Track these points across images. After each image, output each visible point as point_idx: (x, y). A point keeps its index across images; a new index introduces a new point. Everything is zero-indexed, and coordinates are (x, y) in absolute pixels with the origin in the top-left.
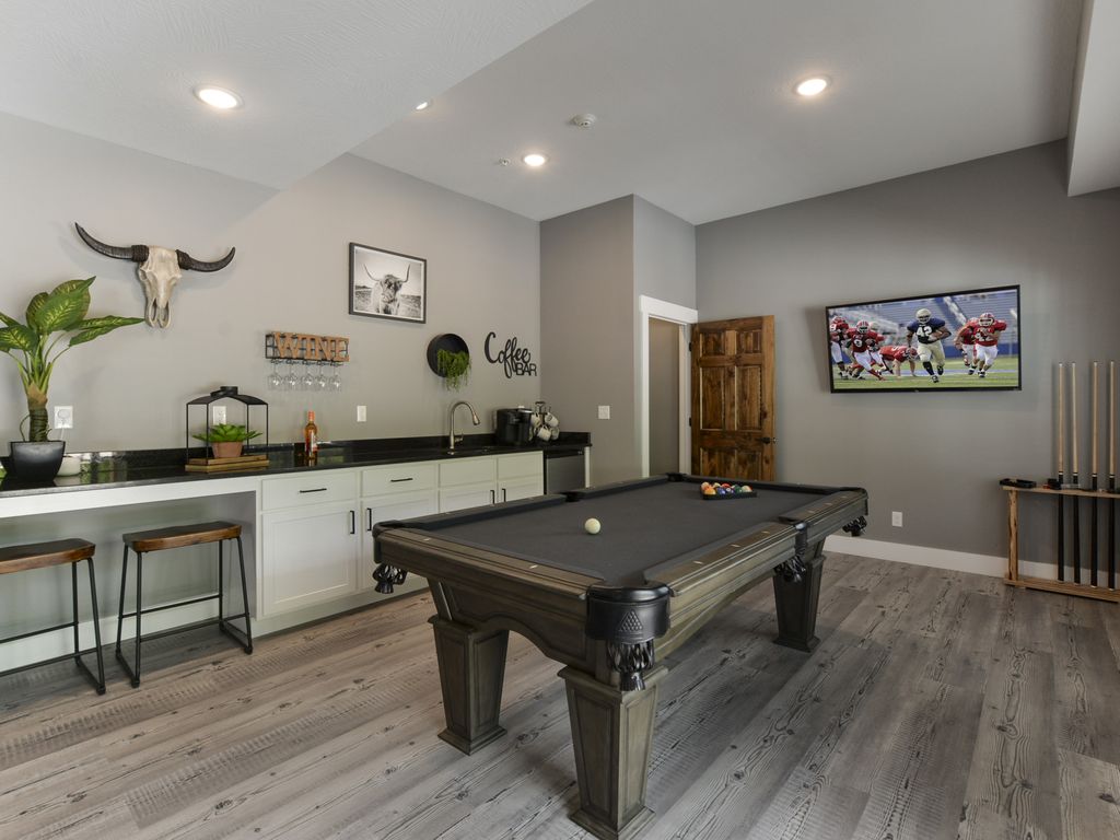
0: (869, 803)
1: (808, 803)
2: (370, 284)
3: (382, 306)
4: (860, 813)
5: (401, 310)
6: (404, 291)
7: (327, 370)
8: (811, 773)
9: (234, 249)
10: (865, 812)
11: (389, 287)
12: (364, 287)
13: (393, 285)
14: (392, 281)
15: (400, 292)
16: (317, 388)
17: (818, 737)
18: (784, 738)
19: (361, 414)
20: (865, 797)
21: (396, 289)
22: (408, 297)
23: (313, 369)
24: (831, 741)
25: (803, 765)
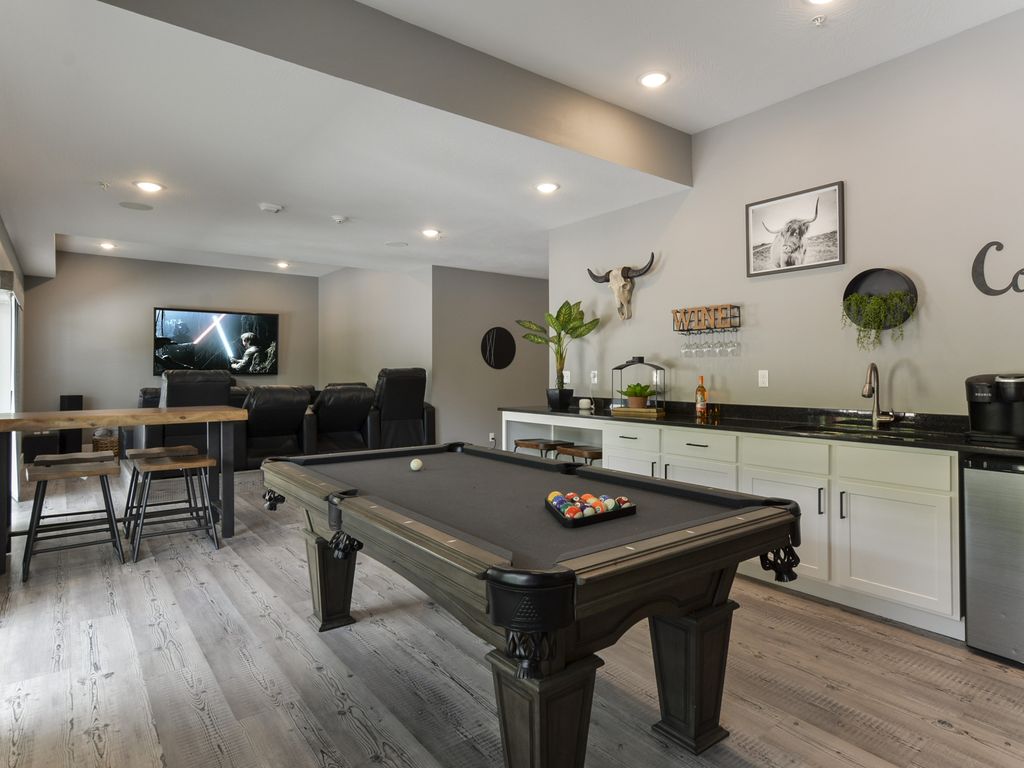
0: (232, 715)
1: (266, 688)
2: (769, 239)
3: (784, 258)
4: (231, 705)
5: (808, 257)
6: (812, 232)
7: (728, 336)
8: (289, 701)
9: (653, 254)
10: (229, 709)
11: (792, 234)
12: (763, 245)
13: (797, 230)
14: (796, 226)
15: (807, 236)
16: (711, 354)
17: (320, 726)
18: (338, 706)
19: (763, 378)
20: (238, 717)
21: (801, 233)
22: (818, 238)
23: (717, 337)
24: (309, 734)
25: (299, 701)
